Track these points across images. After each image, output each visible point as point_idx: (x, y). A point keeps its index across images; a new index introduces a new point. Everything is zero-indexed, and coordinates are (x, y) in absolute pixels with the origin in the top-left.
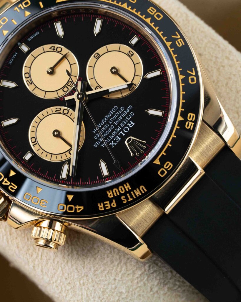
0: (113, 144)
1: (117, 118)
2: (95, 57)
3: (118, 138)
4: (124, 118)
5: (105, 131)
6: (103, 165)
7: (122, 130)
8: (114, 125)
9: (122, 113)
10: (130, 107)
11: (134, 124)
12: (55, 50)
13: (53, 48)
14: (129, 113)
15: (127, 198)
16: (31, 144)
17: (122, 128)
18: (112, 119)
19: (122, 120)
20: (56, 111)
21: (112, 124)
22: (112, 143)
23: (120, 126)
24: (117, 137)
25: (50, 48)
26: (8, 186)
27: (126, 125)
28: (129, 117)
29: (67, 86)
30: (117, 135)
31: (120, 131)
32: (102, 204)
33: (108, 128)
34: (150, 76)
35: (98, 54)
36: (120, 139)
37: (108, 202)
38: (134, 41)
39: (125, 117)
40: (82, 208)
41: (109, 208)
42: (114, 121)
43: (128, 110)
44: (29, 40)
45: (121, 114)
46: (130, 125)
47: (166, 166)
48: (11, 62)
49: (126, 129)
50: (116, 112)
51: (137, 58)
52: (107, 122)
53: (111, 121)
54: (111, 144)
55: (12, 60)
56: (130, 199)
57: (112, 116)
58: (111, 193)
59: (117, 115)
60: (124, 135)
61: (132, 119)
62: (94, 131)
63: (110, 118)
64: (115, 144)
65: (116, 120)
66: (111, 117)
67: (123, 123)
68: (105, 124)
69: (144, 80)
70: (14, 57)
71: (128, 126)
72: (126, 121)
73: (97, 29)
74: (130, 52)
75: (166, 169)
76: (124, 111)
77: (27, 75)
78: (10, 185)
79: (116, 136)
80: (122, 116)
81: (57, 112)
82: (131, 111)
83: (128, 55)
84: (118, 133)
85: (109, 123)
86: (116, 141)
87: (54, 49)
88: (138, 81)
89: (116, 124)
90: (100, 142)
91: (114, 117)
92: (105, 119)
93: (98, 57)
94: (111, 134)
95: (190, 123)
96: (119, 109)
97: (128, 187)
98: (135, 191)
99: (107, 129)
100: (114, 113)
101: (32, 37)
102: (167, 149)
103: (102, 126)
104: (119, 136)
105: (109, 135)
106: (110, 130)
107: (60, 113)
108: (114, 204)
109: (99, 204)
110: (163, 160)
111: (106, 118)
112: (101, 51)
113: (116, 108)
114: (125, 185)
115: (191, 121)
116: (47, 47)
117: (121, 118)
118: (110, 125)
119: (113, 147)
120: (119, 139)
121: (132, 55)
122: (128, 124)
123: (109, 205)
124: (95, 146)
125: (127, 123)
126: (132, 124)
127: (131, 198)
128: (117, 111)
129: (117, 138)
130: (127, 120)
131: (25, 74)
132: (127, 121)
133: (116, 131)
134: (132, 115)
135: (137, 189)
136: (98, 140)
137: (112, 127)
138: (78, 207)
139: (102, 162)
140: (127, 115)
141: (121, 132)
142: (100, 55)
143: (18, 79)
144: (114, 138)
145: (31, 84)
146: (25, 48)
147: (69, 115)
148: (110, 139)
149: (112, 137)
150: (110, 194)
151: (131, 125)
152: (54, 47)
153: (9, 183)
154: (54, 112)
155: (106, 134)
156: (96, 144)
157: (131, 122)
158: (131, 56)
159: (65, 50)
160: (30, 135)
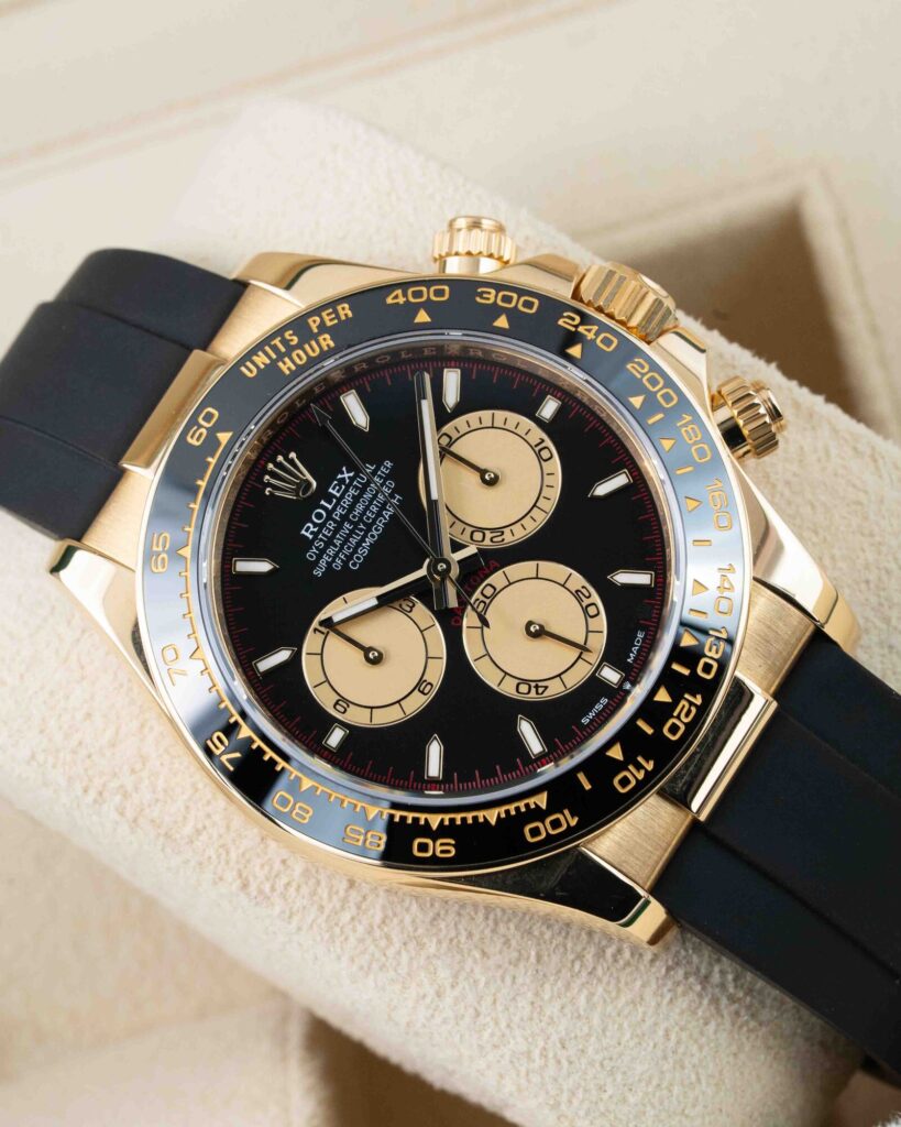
0: (346, 475)
1: (346, 540)
2: (429, 683)
3: (334, 492)
4: (329, 542)
5: (371, 503)
6: (359, 416)
7: (329, 513)
8: (351, 522)
9: (336, 555)
10: (318, 572)
11: (303, 532)
12: (533, 684)
13: (540, 690)
14: (319, 557)
15: (285, 342)
16: (549, 443)
17: (329, 517)
18: (358, 535)
19: (333, 536)
20: (503, 533)
21: (356, 525)
22: (349, 478)
23: (335, 521)
24: (338, 495)
25: (546, 687)
26: (582, 323)
27: (321, 526)
28: (317, 548)
29: (488, 601)
30: (339, 500)
31: (334, 509)
32: (343, 318)
33: (364, 513)
34: (283, 656)
35: (422, 692)
36: (330, 490)
37: (329, 324)
38: (335, 738)
39: (326, 547)
40: (389, 300)
41: (324, 314)
42: (352, 532)
43: (323, 563)
44: (604, 701)
45: (338, 553)
46: (312, 529)
47: (201, 435)
48: (640, 635)
49: (319, 516)
50: (352, 554)
51: (325, 699)
52: (369, 527)
53: (361, 530)
54: (351, 474)
55: (638, 642)
56: (277, 342)
57: (359, 544)
58: (324, 344)
59: (349, 548)
60: (323, 502)
61: (309, 544)
62: (399, 500)
63: (365, 536)
64: (340, 476)
65: (349, 536)
66: (363, 540)
67: (330, 530)
68: (374, 520)
69: (297, 642)
70: (635, 649)
71: (315, 525)
72: (324, 535)
73: (435, 752)
74: (343, 710)
75: (200, 426)
76: (334, 561)
77: (592, 611)
78: (576, 326)
79: (342, 496)
80: (336, 546)
81: (500, 530)
82: (316, 563)
83: (348, 702)
84: (338, 503)
85: (365, 524)
86: (339, 485)
87: (537, 687)
88: (311, 641)
89: (347, 525)
90: (379, 476)
91: (353, 541)
92: (375, 533)
93: (420, 686)
94: (356, 499)
95: (160, 549)
96: (345, 563)
97: (286, 366)
98: (268, 361)
99: (367, 508)
100: (355, 551)
101: (598, 707)
102: (205, 472)
103: (379, 514)
104: (335, 496)
105: (360, 496)
106: (360, 508)
107: (492, 530)
108: (314, 323)
109: (350, 314)
111: (373, 536)
112: (417, 703)
113: (354, 564)
114: (293, 368)
115: (158, 554)
116: (555, 690)
117: (338, 543)
118: (361, 520)
119: (344, 469)
120: (334, 489)
121: (337, 703)
122: (316, 530)
123: (326, 319)
124: (389, 464)
125: (319, 531)
126: (307, 531)
127: (275, 345)
128: (349, 557)
129: (338, 491)
130: (321, 540)
131: (598, 613)
132: (320, 536)
133: (344, 508)
134: (311, 554)
135: (262, 366)
136: (386, 480)
137: (354, 517)
138: (401, 300)
139: (364, 425)
140: (322, 552)
141: (330, 507)
142: (416, 691)
143: (611, 594)
144: (346, 490)
145: (577, 591)
146: (611, 675)
147: (469, 530)
148: (356, 487)
149: (352, 492)
150: (327, 341)
151: (309, 528)
152: (537, 693)
153: (581, 329)
154: (507, 531)
155: (367, 496)
156: (387, 468)
157: (311, 537)
158: (338, 700)
159: (508, 688)
160: (556, 465)
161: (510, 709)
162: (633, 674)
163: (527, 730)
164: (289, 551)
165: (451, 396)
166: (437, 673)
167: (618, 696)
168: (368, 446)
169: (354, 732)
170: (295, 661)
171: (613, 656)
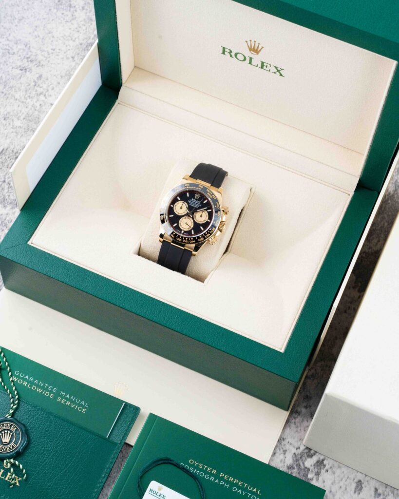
6: (205, 202)
12: (180, 224)
16: (205, 221)
29: (188, 218)
34: (179, 199)
38: (172, 206)
48: (187, 234)
49: (194, 200)
51: (176, 204)
59: (191, 204)
60: (196, 200)
62: (198, 208)
63: (193, 205)
64: (199, 201)
65: (193, 203)
69: (181, 200)
73: (172, 216)
77: (189, 229)
82: (189, 201)
83: (176, 206)
84: (196, 202)
88: (182, 202)
90: (199, 205)
93: (179, 213)
97: (208, 194)
103: (195, 206)
106: (196, 204)
109: (215, 199)
110: (199, 188)
112: (177, 213)
116: (180, 227)
123: (214, 197)
124: (201, 206)
140: (191, 201)
143: (191, 230)
145: (191, 227)
146: (183, 232)
147: (195, 215)
148: (198, 203)
150: (211, 197)
154: (196, 219)
157: (192, 199)
159: (180, 222)
160: (203, 222)
161: (178, 222)
162: (183, 234)
163: (176, 224)
164: (190, 198)
165: (208, 211)
166: (180, 215)
167: (181, 233)
168: (202, 203)
169: (173, 208)
170: (179, 201)
171: (185, 232)
